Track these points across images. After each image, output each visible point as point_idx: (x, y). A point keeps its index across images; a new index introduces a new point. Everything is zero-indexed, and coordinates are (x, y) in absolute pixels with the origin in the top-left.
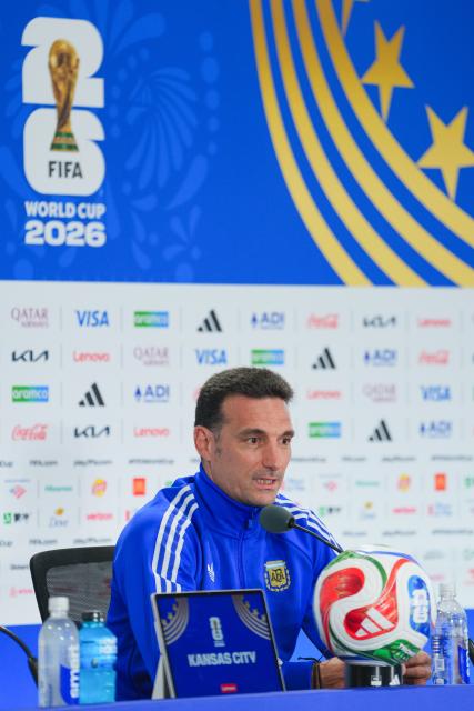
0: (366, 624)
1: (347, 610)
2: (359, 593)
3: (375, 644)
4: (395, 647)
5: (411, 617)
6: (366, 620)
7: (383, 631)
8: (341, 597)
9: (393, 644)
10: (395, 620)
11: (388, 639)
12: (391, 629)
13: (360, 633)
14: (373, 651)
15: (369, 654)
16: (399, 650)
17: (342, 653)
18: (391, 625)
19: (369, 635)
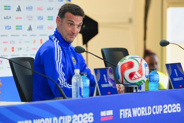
0: (135, 76)
1: (130, 73)
2: (133, 68)
3: (136, 81)
4: (141, 82)
5: (146, 74)
6: (135, 75)
7: (139, 78)
8: (128, 69)
9: (141, 81)
10: (142, 75)
11: (140, 80)
12: (141, 77)
13: (133, 78)
14: (135, 83)
15: (134, 84)
16: (142, 83)
17: (126, 84)
18: (141, 76)
19: (135, 79)
